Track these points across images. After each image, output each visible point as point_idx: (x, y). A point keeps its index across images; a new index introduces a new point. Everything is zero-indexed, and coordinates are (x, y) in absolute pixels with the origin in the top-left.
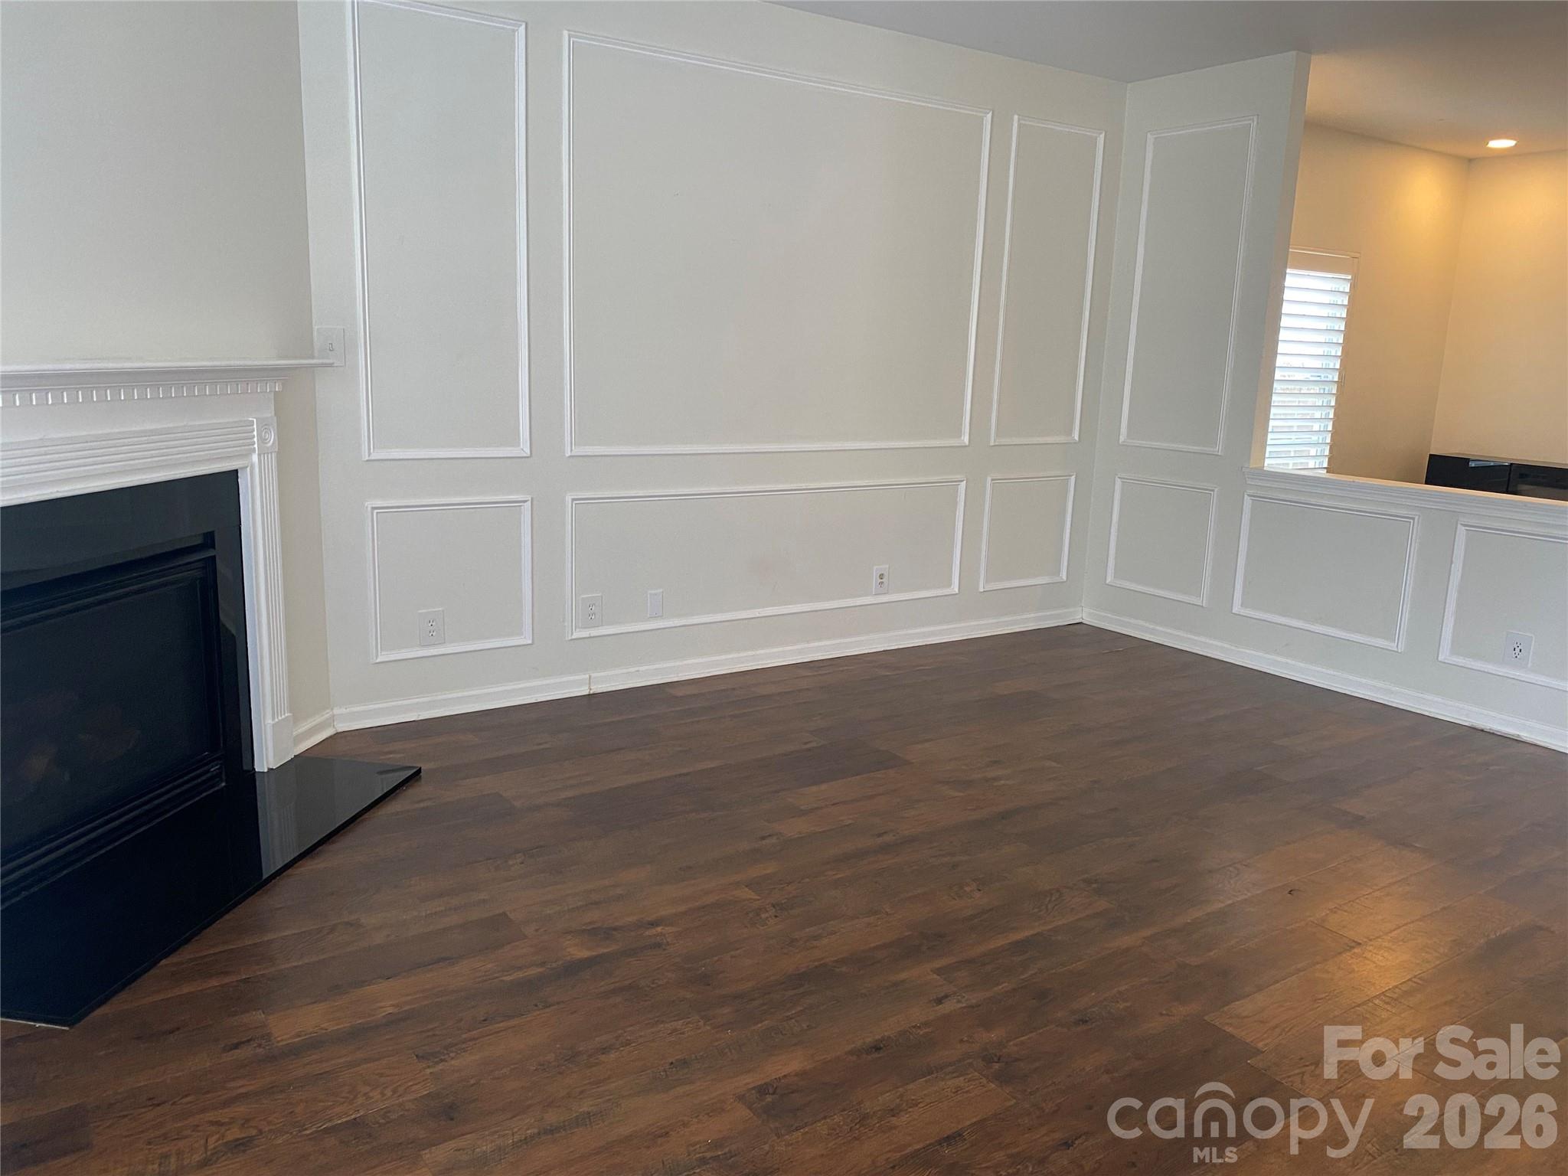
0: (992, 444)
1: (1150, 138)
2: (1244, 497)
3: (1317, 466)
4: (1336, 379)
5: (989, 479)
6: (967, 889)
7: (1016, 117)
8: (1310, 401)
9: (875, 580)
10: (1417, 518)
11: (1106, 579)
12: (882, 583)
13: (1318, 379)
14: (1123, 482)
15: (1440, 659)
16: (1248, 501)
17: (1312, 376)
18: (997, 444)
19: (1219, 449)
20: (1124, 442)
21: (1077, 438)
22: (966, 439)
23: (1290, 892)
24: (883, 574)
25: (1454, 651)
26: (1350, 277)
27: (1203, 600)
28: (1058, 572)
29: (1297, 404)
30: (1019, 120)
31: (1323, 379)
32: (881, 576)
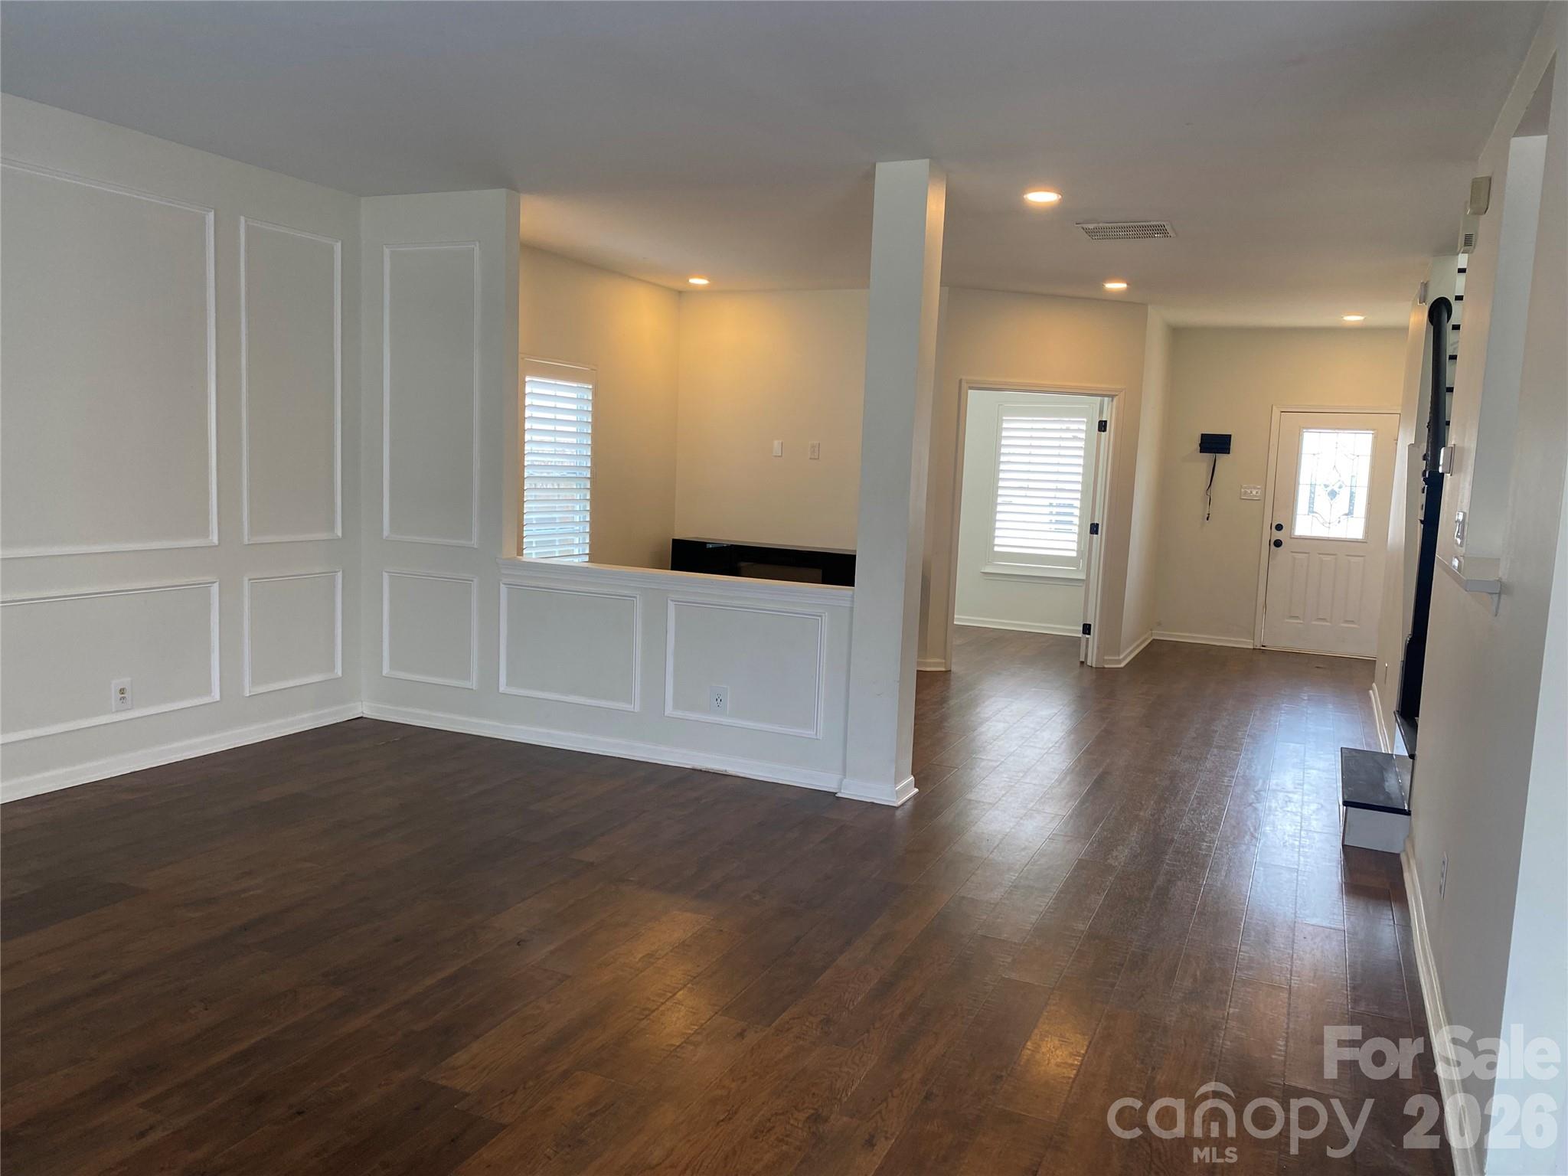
0: (246, 541)
1: (387, 251)
2: (499, 585)
3: (581, 553)
4: (589, 476)
5: (246, 579)
6: (192, 1011)
7: (242, 219)
8: (568, 495)
9: (115, 695)
10: (638, 596)
11: (382, 672)
12: (124, 698)
13: (574, 475)
14: (390, 576)
15: (666, 714)
16: (503, 589)
17: (568, 473)
18: (251, 543)
19: (475, 542)
20: (387, 537)
21: (340, 534)
22: (215, 539)
23: (518, 944)
24: (124, 689)
25: (676, 706)
26: (591, 387)
27: (473, 683)
28: (332, 668)
29: (557, 498)
30: (246, 221)
31: (578, 475)
32: (122, 691)
